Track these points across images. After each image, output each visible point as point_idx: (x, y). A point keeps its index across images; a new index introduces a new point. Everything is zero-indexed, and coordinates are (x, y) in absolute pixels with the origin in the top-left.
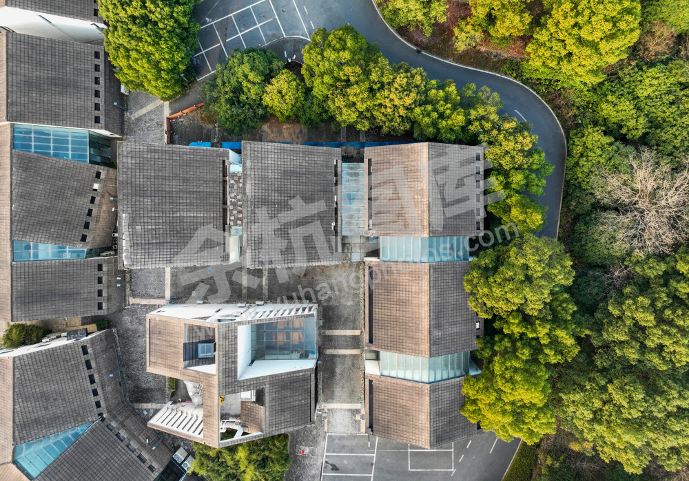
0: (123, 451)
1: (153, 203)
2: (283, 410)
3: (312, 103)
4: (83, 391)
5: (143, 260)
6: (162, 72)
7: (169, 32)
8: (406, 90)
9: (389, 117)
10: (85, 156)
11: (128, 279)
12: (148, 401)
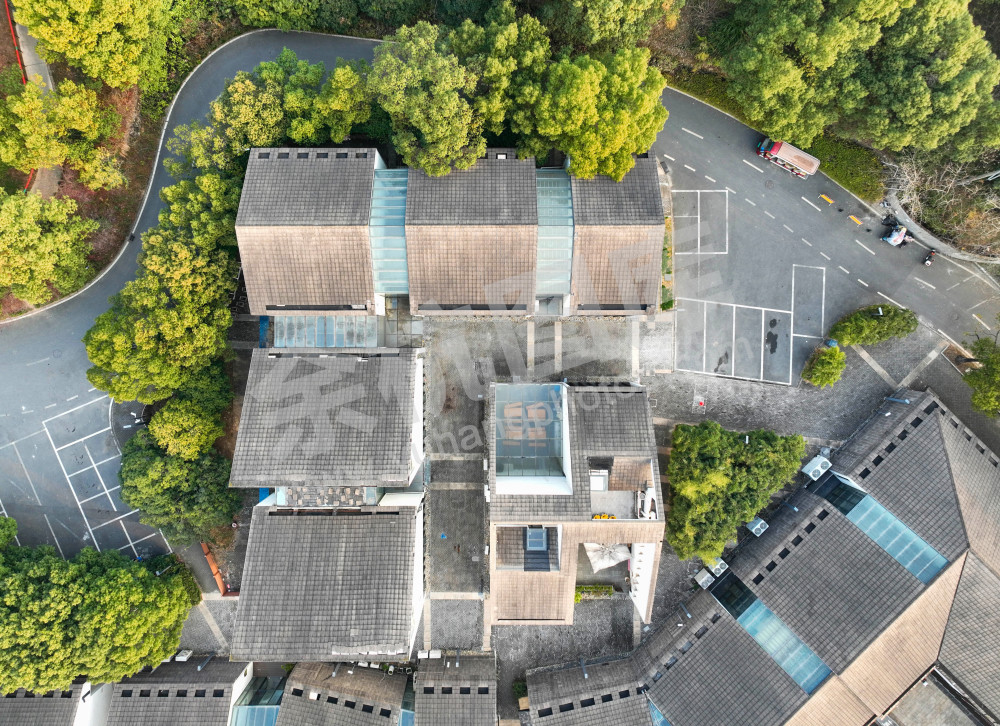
0: (689, 659)
1: (321, 612)
2: (622, 431)
3: (196, 389)
4: (603, 715)
5: (399, 627)
6: (146, 600)
7: (88, 590)
8: (168, 255)
9: (210, 281)
10: (269, 710)
11: (454, 653)
12: (629, 625)
